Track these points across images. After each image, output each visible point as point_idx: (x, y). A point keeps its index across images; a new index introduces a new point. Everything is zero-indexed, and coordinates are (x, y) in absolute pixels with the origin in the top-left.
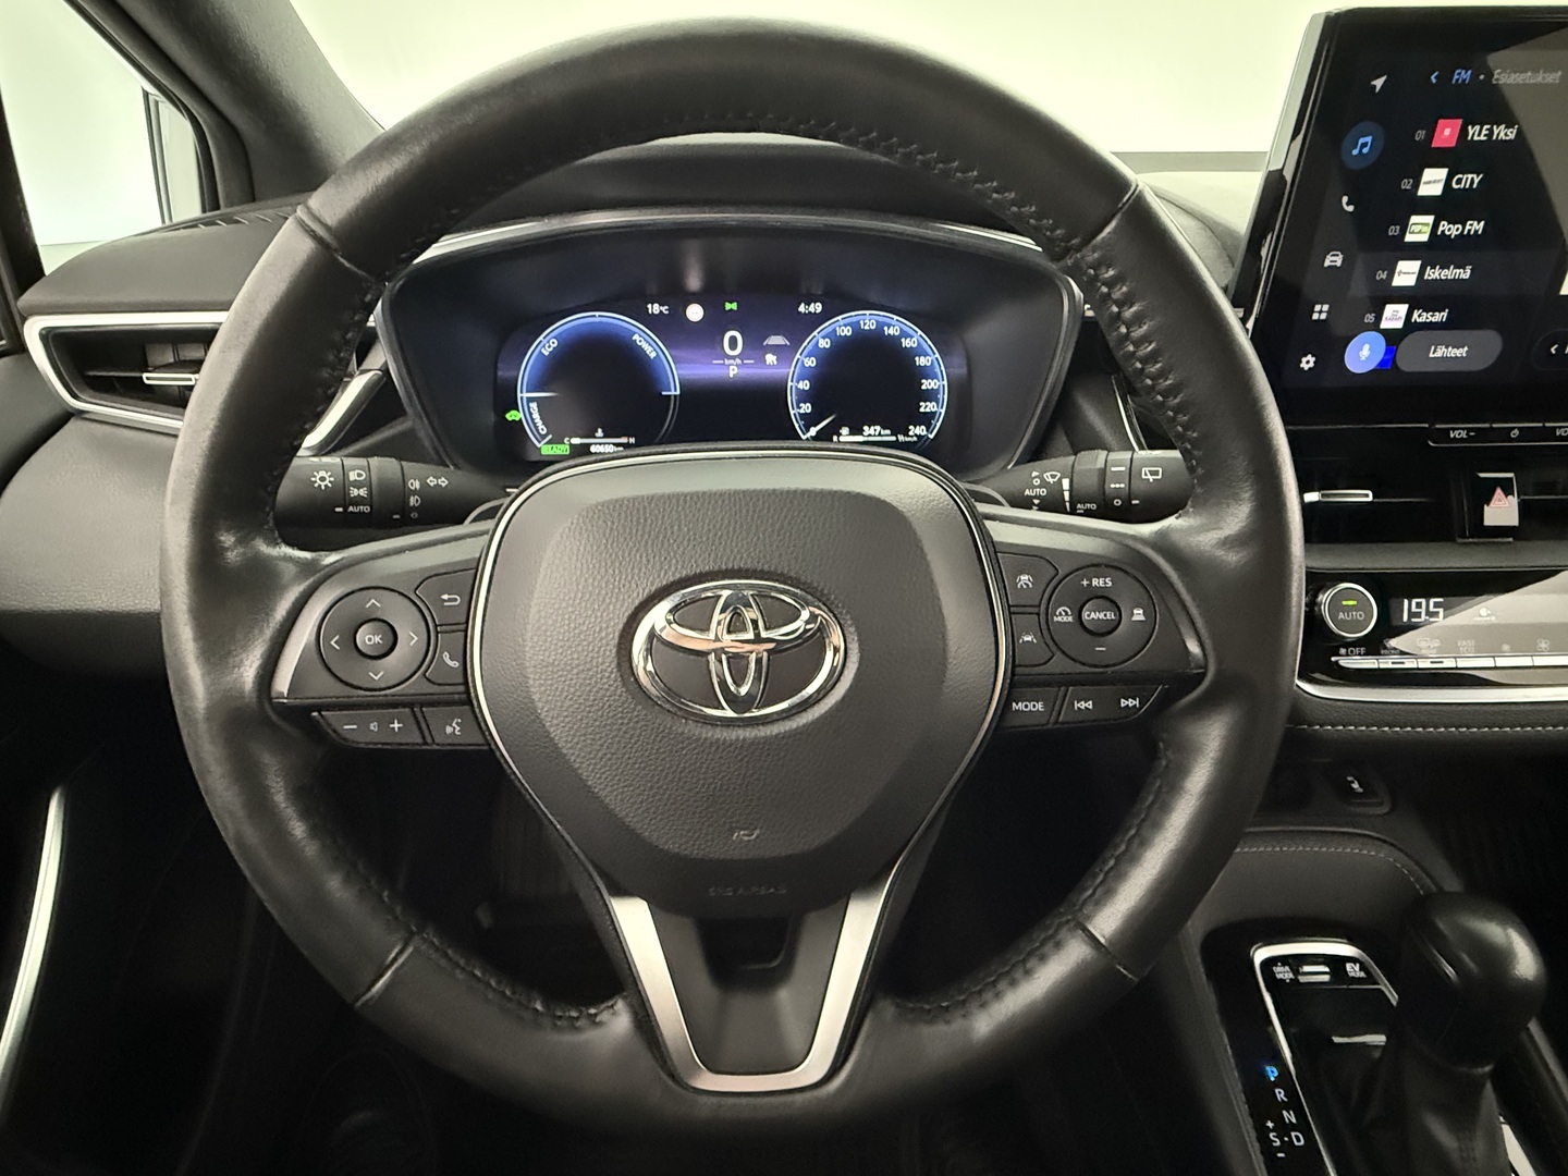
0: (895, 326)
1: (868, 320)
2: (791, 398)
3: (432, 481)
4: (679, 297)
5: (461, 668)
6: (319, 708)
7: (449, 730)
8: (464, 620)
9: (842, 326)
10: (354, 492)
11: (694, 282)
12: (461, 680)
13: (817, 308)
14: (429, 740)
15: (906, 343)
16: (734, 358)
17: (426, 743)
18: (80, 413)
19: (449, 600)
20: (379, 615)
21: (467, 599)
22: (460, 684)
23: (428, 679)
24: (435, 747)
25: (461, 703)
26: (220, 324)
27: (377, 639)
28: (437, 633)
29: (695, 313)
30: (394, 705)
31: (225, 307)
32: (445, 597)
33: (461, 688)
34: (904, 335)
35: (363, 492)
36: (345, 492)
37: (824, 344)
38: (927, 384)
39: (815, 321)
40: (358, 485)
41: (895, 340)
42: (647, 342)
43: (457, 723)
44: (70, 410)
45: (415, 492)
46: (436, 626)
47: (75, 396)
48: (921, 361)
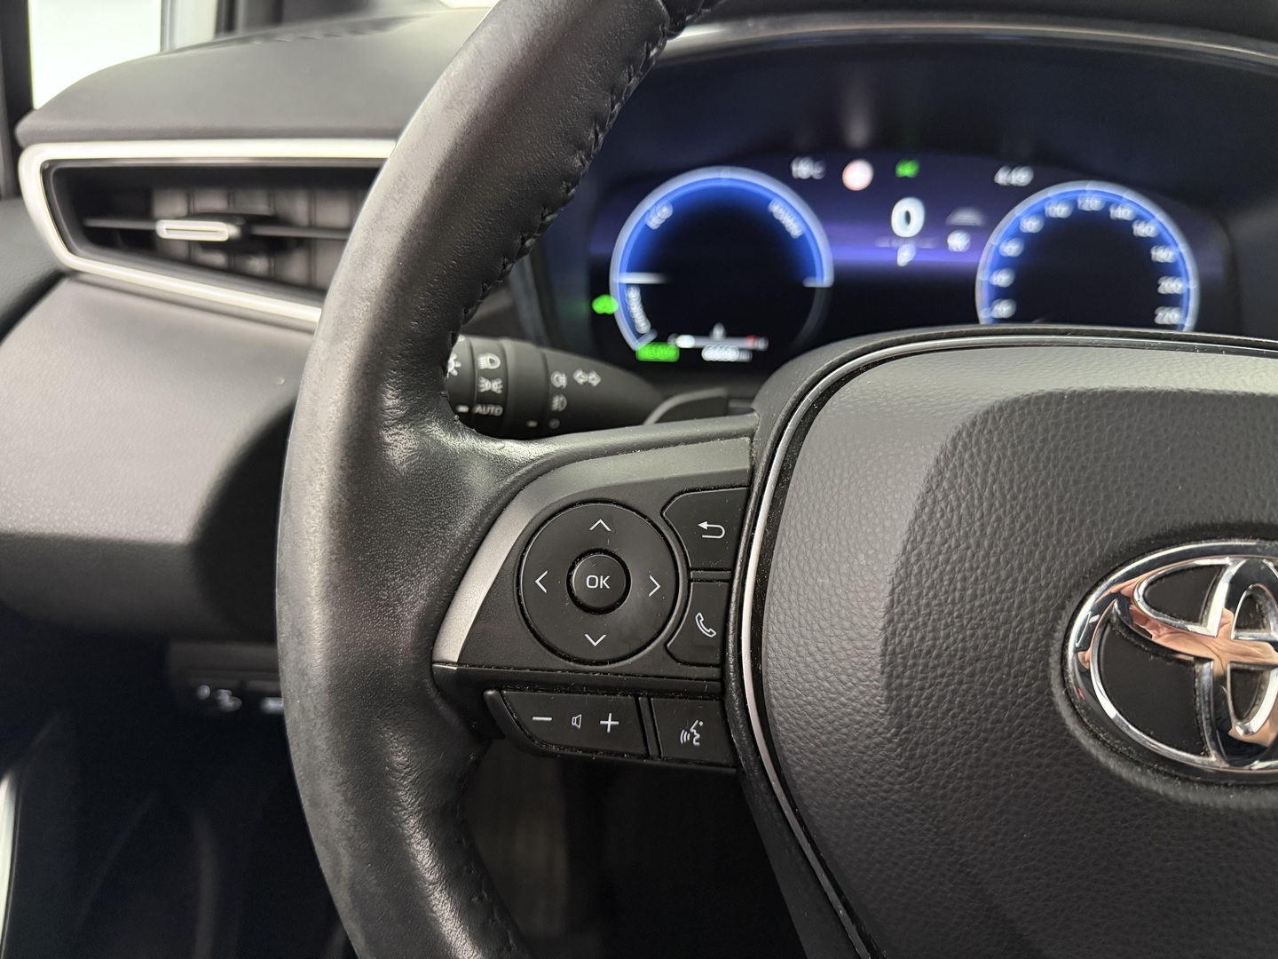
0: (1127, 205)
1: (1092, 196)
2: (981, 296)
3: (580, 377)
4: (836, 156)
5: (719, 642)
6: (499, 684)
7: (684, 737)
8: (729, 565)
9: (1056, 202)
10: (486, 385)
11: (858, 132)
12: (717, 660)
13: (1021, 177)
14: (653, 751)
15: (1142, 230)
16: (906, 240)
17: (647, 756)
18: (72, 274)
19: (710, 531)
20: (608, 545)
21: (735, 529)
22: (714, 666)
23: (668, 651)
24: (658, 762)
25: (709, 696)
26: (383, 160)
27: (603, 582)
28: (690, 581)
29: (858, 176)
30: (611, 689)
31: (393, 134)
32: (705, 525)
33: (714, 672)
34: (1139, 218)
35: (496, 386)
36: (474, 384)
37: (1032, 225)
38: (1168, 286)
39: (1017, 194)
40: (490, 375)
41: (1126, 226)
42: (791, 215)
43: (697, 728)
44: (63, 269)
45: (560, 391)
46: (689, 570)
47: (70, 250)
48: (1161, 255)
